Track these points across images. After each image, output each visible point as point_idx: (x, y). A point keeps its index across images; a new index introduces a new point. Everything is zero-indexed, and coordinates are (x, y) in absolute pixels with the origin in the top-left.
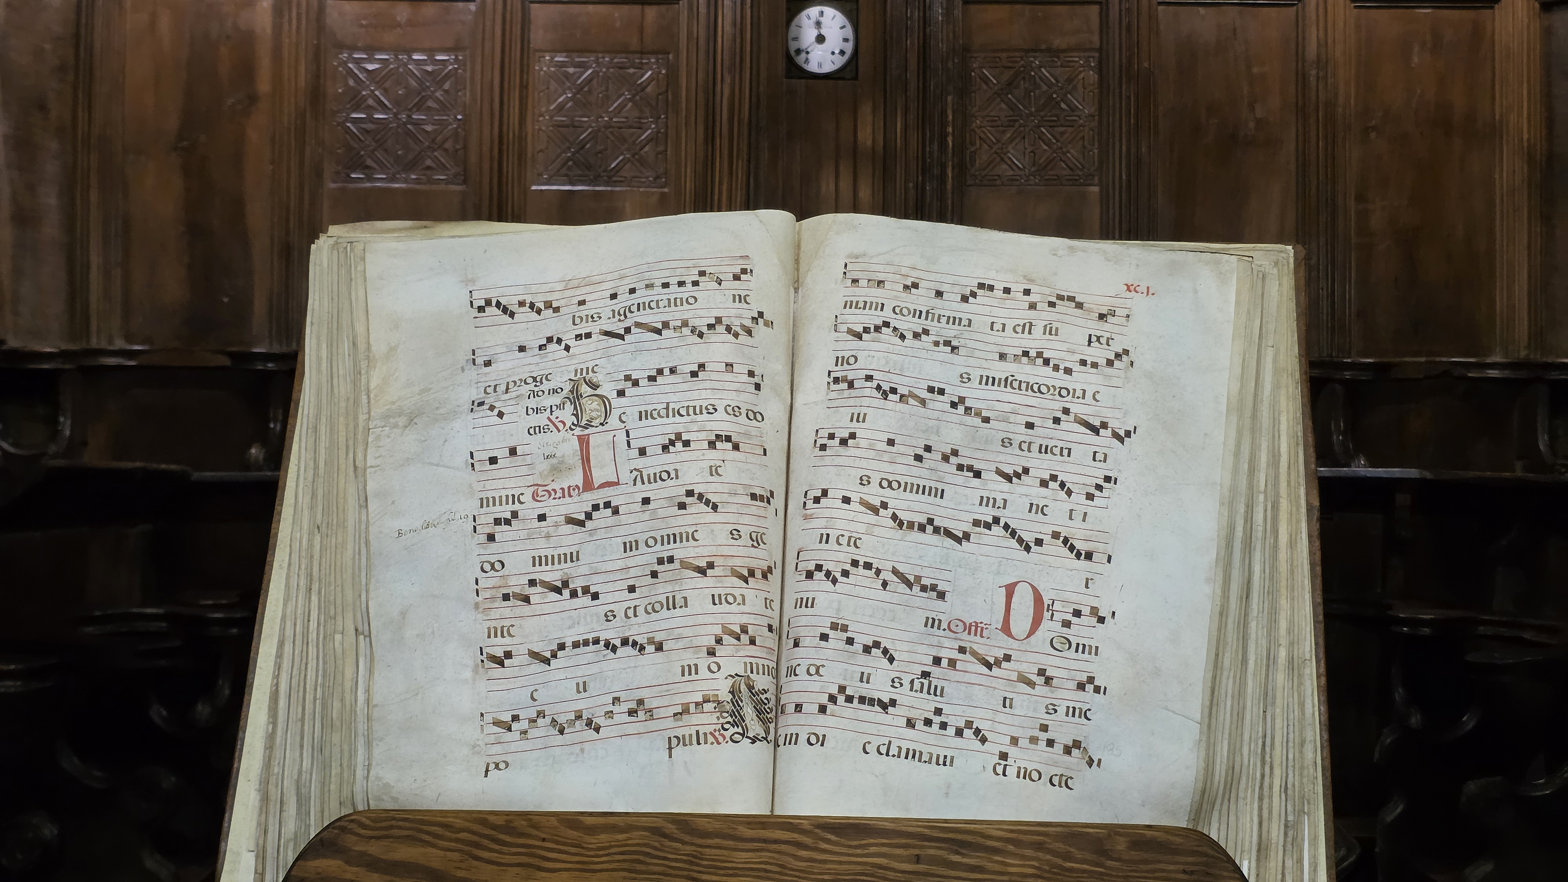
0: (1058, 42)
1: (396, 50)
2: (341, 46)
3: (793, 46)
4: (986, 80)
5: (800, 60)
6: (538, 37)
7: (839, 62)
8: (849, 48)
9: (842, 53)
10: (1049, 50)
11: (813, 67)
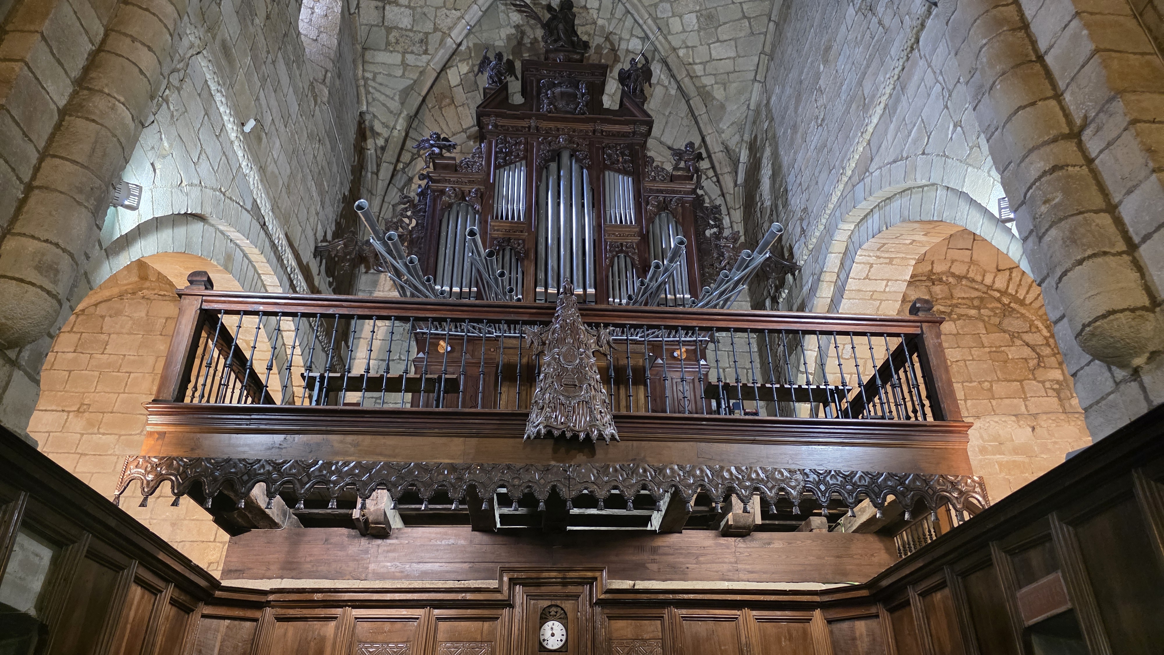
0: (646, 636)
1: (383, 643)
2: (360, 642)
3: (542, 638)
4: (618, 652)
5: (545, 644)
6: (441, 636)
7: (561, 644)
8: (564, 638)
9: (561, 640)
10: (642, 639)
11: (550, 647)
